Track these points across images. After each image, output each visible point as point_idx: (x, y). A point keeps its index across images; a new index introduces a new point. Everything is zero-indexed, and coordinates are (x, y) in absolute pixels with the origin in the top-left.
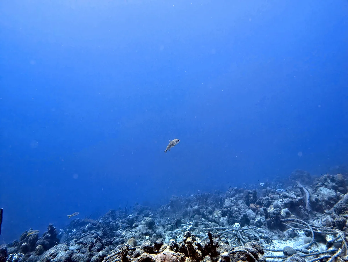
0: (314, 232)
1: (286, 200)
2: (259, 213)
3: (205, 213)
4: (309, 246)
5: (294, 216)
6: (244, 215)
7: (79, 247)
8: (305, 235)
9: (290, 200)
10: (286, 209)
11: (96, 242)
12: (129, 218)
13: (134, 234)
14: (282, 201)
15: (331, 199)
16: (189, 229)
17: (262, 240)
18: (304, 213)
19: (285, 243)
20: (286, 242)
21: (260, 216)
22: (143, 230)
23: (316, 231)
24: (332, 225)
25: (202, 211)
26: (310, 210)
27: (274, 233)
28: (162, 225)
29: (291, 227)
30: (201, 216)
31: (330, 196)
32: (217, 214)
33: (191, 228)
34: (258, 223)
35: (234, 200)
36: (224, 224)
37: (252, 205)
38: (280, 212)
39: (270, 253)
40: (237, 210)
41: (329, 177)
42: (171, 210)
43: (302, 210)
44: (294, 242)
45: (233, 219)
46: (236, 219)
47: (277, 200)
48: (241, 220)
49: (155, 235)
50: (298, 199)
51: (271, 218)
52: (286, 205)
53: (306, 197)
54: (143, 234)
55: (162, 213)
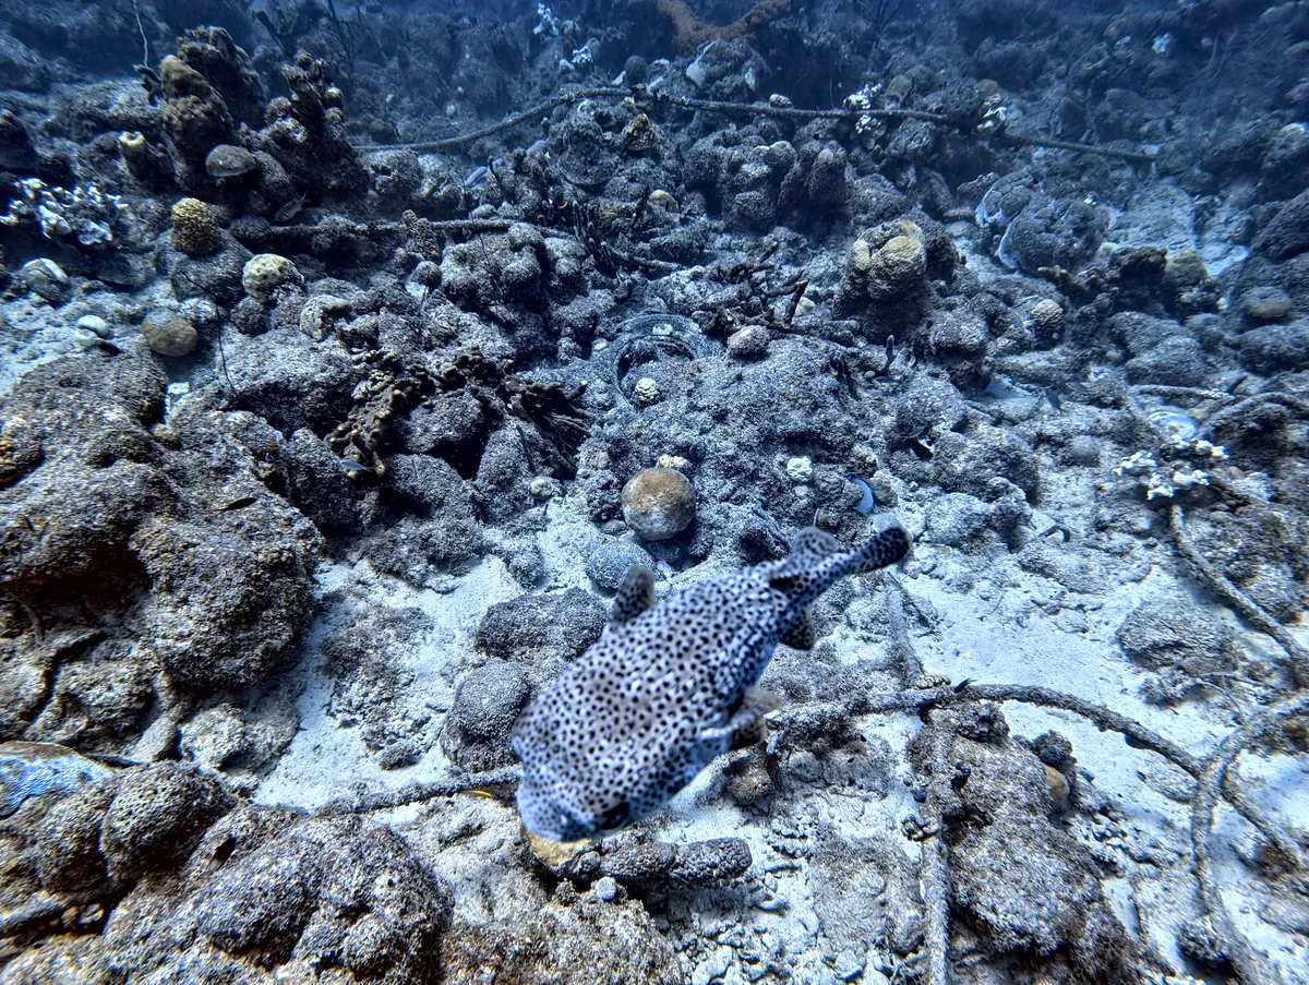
7: (332, 370)
11: (452, 382)
13: (703, 432)
16: (1167, 491)
22: (785, 405)
28: (984, 312)
42: (1161, 67)
49: (863, 459)
54: (768, 441)
55: (1085, 93)
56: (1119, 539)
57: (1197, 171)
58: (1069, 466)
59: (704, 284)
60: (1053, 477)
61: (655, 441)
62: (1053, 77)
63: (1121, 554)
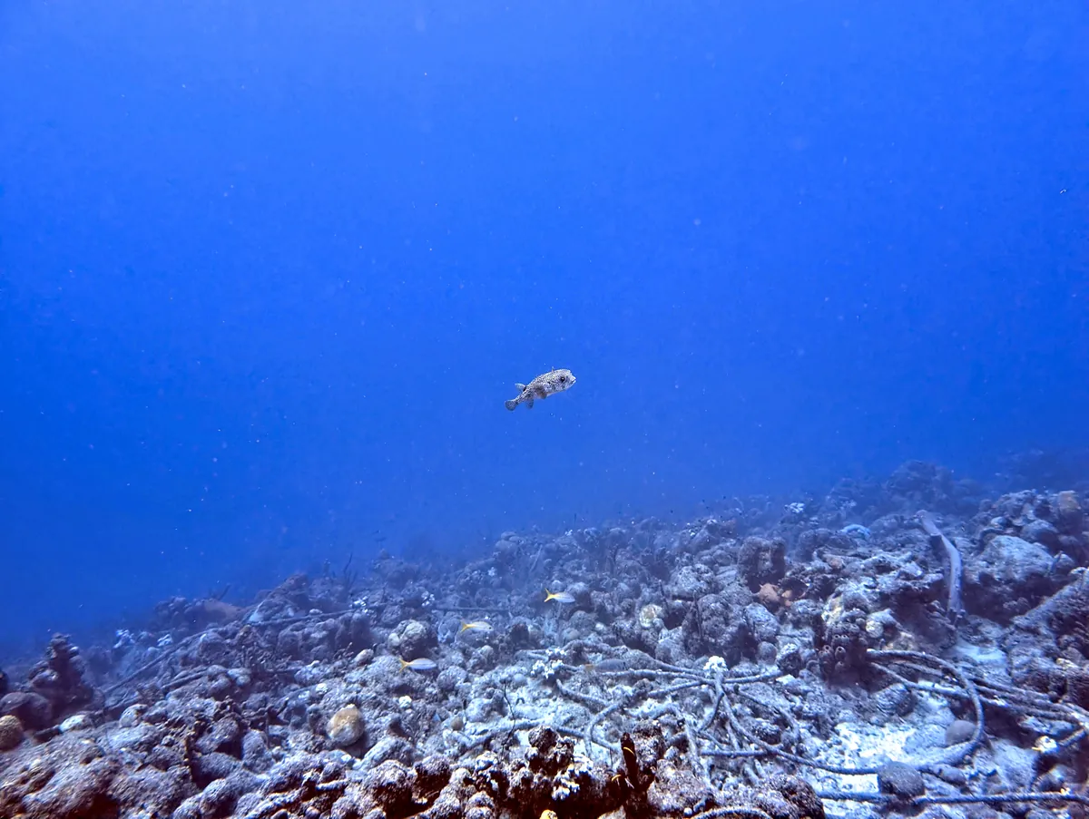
0: (982, 703)
1: (887, 582)
2: (790, 616)
3: (609, 607)
4: (967, 757)
5: (910, 636)
6: (741, 627)
8: (947, 710)
9: (901, 582)
10: (885, 615)
12: (351, 617)
13: (358, 692)
14: (872, 583)
15: (1033, 576)
16: (552, 672)
17: (803, 724)
18: (943, 625)
19: (877, 732)
20: (883, 730)
21: (790, 626)
22: (391, 676)
23: (990, 701)
24: (1055, 687)
25: (598, 598)
26: (962, 614)
27: (840, 699)
28: (460, 648)
29: (903, 679)
30: (593, 616)
31: (1032, 567)
32: (651, 617)
33: (557, 672)
34: (790, 660)
35: (707, 573)
36: (672, 654)
37: (768, 590)
38: (866, 625)
39: (829, 777)
40: (717, 609)
41: (1031, 500)
42: (496, 581)
43: (936, 614)
44: (907, 729)
45: (702, 640)
46: (713, 641)
47: (856, 578)
48: (729, 643)
49: (431, 693)
50: (929, 581)
51: (835, 649)
52: (883, 600)
53: (950, 566)
54: (388, 691)
55: (466, 592)
56: (543, 701)
57: (528, 608)
58: (517, 689)
59: (322, 667)
60: (512, 694)
61: (335, 705)
62: (448, 592)
63: (546, 706)
